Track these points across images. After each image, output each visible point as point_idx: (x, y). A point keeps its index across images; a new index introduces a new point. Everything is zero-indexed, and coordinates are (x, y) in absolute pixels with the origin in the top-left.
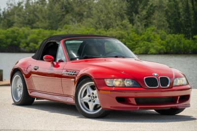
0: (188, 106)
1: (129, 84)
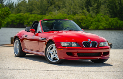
1: (74, 45)
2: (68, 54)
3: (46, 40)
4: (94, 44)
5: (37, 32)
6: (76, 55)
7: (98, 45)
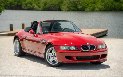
0: (106, 60)
1: (73, 49)
2: (68, 57)
3: (46, 42)
4: (92, 47)
5: (37, 33)
6: (75, 58)
7: (96, 48)
